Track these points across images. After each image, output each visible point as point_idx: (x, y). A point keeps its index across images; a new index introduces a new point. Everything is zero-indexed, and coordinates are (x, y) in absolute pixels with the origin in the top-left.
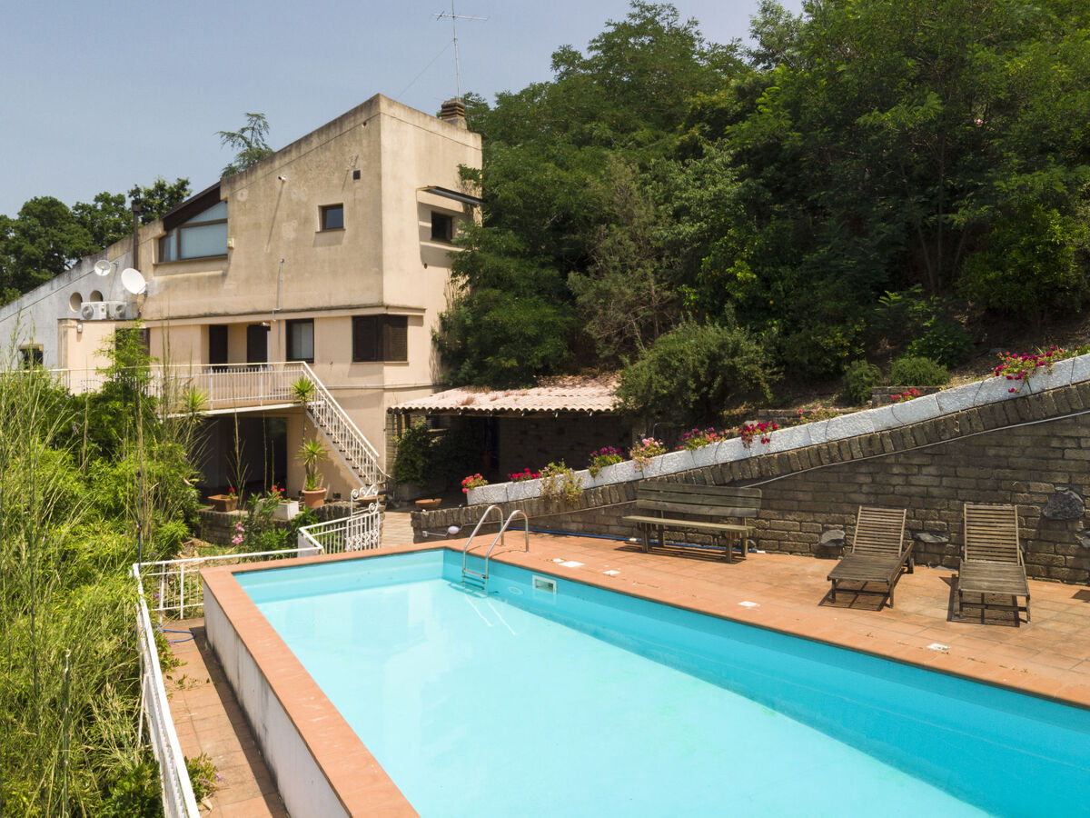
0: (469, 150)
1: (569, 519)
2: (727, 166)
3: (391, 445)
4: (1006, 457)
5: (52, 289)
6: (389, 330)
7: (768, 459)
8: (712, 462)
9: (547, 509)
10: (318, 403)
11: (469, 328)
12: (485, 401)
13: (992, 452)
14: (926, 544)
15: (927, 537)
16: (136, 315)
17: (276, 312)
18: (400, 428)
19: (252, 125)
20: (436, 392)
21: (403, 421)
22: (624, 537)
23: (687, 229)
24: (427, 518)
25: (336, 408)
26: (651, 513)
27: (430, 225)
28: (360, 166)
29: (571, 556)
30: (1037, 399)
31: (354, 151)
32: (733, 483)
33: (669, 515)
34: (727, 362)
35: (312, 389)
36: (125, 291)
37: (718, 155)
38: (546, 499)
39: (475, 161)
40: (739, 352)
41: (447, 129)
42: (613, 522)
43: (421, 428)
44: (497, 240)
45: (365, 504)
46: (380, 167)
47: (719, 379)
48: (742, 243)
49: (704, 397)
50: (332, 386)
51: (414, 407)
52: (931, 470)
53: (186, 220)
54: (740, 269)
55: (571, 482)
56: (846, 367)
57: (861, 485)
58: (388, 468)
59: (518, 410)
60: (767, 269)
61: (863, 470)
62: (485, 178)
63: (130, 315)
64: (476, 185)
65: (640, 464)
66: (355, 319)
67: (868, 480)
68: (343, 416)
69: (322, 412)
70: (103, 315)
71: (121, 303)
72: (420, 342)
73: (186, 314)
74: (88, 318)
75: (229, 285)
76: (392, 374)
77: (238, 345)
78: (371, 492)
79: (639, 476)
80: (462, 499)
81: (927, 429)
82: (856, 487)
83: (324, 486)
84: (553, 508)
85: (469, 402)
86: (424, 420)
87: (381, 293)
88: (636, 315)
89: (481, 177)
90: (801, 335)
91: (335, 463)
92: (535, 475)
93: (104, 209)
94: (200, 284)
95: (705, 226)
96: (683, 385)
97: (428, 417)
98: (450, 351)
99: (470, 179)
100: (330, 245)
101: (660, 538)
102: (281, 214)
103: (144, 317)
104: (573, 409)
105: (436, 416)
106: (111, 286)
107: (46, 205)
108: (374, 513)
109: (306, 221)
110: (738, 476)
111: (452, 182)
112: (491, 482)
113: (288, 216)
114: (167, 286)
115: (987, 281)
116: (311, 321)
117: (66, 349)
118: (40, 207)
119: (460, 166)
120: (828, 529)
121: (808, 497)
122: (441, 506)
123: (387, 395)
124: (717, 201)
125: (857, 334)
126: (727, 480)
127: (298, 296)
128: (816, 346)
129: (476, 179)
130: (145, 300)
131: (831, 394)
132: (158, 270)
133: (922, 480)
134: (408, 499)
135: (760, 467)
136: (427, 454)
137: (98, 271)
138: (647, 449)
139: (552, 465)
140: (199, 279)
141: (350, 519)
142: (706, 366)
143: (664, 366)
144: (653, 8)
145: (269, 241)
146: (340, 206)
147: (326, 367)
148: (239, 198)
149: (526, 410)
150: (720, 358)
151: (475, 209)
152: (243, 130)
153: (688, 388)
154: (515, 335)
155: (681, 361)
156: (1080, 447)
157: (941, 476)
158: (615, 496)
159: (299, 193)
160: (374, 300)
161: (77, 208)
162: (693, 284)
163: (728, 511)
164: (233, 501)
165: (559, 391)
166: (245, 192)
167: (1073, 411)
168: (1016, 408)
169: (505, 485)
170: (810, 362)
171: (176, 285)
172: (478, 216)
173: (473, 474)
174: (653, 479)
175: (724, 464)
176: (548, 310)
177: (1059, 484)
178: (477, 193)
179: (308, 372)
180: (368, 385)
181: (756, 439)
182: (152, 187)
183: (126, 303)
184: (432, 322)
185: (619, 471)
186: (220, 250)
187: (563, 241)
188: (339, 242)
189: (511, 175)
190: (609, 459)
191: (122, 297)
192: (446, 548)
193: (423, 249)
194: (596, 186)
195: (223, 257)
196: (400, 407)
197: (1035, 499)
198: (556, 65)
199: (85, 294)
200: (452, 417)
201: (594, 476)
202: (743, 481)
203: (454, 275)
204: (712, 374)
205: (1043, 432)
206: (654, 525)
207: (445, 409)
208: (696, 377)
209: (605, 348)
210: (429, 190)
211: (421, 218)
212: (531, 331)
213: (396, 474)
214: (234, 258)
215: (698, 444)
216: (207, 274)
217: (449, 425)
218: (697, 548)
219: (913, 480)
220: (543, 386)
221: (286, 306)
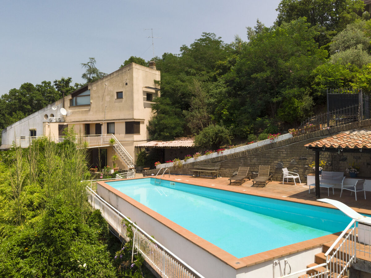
0: (157, 75)
1: (180, 171)
2: (223, 83)
3: (136, 156)
4: (270, 156)
5: (39, 113)
6: (135, 125)
7: (222, 157)
8: (211, 158)
9: (174, 169)
10: (116, 145)
11: (157, 125)
12: (161, 144)
13: (267, 155)
14: (254, 174)
15: (254, 173)
16: (64, 121)
17: (104, 120)
18: (138, 151)
19: (91, 61)
20: (148, 142)
21: (139, 149)
22: (192, 175)
23: (212, 100)
24: (146, 172)
25: (121, 146)
26: (197, 169)
27: (146, 97)
28: (127, 82)
29: (179, 179)
30: (275, 144)
31: (126, 78)
32: (215, 162)
33: (201, 169)
34: (220, 135)
35: (115, 141)
36: (61, 114)
37: (221, 80)
38: (174, 167)
39: (158, 78)
40: (223, 132)
41: (151, 70)
42: (189, 172)
43: (144, 152)
44: (164, 101)
45: (131, 169)
46: (133, 82)
47: (218, 139)
48: (226, 105)
49: (214, 143)
50: (120, 140)
51: (142, 146)
52: (256, 159)
53: (78, 95)
54: (225, 111)
55: (180, 163)
56: (249, 136)
57: (241, 162)
58: (135, 162)
59: (169, 146)
60: (231, 111)
61: (242, 159)
62: (161, 83)
63: (62, 121)
64: (159, 85)
65: (195, 159)
66: (126, 122)
67: (243, 161)
68: (123, 148)
69: (117, 147)
70: (55, 121)
71: (60, 118)
72: (143, 128)
73: (78, 121)
74: (51, 122)
75: (91, 113)
76: (136, 137)
77: (93, 129)
78: (132, 166)
79: (195, 161)
80: (155, 168)
81: (254, 150)
82: (240, 163)
83: (117, 167)
84: (176, 169)
85: (157, 144)
86: (144, 149)
87: (133, 116)
88: (202, 121)
89: (160, 83)
90: (238, 128)
91: (121, 161)
92: (172, 162)
93: (45, 86)
94: (82, 112)
95: (216, 100)
96: (209, 140)
97: (145, 149)
98: (151, 131)
99: (157, 83)
100: (119, 102)
101: (199, 175)
102: (106, 94)
103: (66, 121)
104: (183, 146)
105: (148, 148)
106: (56, 112)
107: (28, 85)
108: (133, 171)
109: (113, 96)
110: (216, 161)
111: (152, 85)
112: (162, 163)
113: (107, 94)
114: (73, 113)
115: (281, 115)
116: (114, 123)
117: (45, 130)
118: (26, 86)
119: (154, 80)
120: (235, 172)
121: (231, 165)
122: (150, 169)
123: (135, 143)
124: (220, 93)
125: (252, 127)
126: (214, 162)
127: (110, 116)
128: (242, 130)
129: (159, 83)
130: (66, 117)
131: (245, 142)
132: (70, 108)
133: (254, 161)
134: (140, 170)
135: (221, 158)
136: (145, 158)
137: (53, 109)
138: (197, 155)
139: (176, 159)
140: (82, 111)
141: (128, 173)
142: (215, 135)
143: (205, 136)
144: (209, 34)
145: (102, 101)
146: (122, 92)
147: (118, 135)
148: (93, 89)
149: (171, 146)
150: (218, 134)
151: (158, 92)
152: (88, 63)
153: (210, 141)
154: (169, 126)
155: (209, 134)
156: (283, 154)
157: (257, 160)
158: (190, 166)
159: (111, 88)
160: (131, 118)
161: (37, 86)
162: (214, 114)
163: (213, 168)
164: (96, 170)
165: (181, 141)
166: (95, 87)
167: (282, 146)
168: (271, 146)
169: (165, 164)
170: (241, 135)
171: (75, 113)
172: (159, 94)
173: (157, 162)
174: (198, 162)
175: (213, 158)
176: (178, 120)
177: (279, 161)
178: (159, 87)
179: (113, 137)
180: (130, 140)
181: (220, 152)
182: (60, 80)
183: (61, 118)
184: (146, 123)
185: (191, 160)
186: (89, 103)
187: (183, 101)
188: (122, 102)
189: (168, 83)
190: (189, 157)
191: (59, 116)
192: (151, 178)
193: (144, 103)
194: (190, 88)
195: (89, 105)
196: (138, 146)
197: (275, 164)
198: (181, 50)
199: (49, 115)
200: (152, 149)
201: (185, 161)
202: (217, 162)
203: (152, 110)
204: (216, 137)
205: (276, 150)
206: (198, 172)
207: (150, 146)
208: (212, 138)
209: (193, 130)
210: (146, 87)
211: (144, 95)
212: (173, 126)
213: (137, 164)
214: (92, 105)
215: (208, 154)
216: (84, 110)
217: (151, 151)
218: (208, 177)
219: (252, 161)
220: (176, 140)
221: (107, 119)
